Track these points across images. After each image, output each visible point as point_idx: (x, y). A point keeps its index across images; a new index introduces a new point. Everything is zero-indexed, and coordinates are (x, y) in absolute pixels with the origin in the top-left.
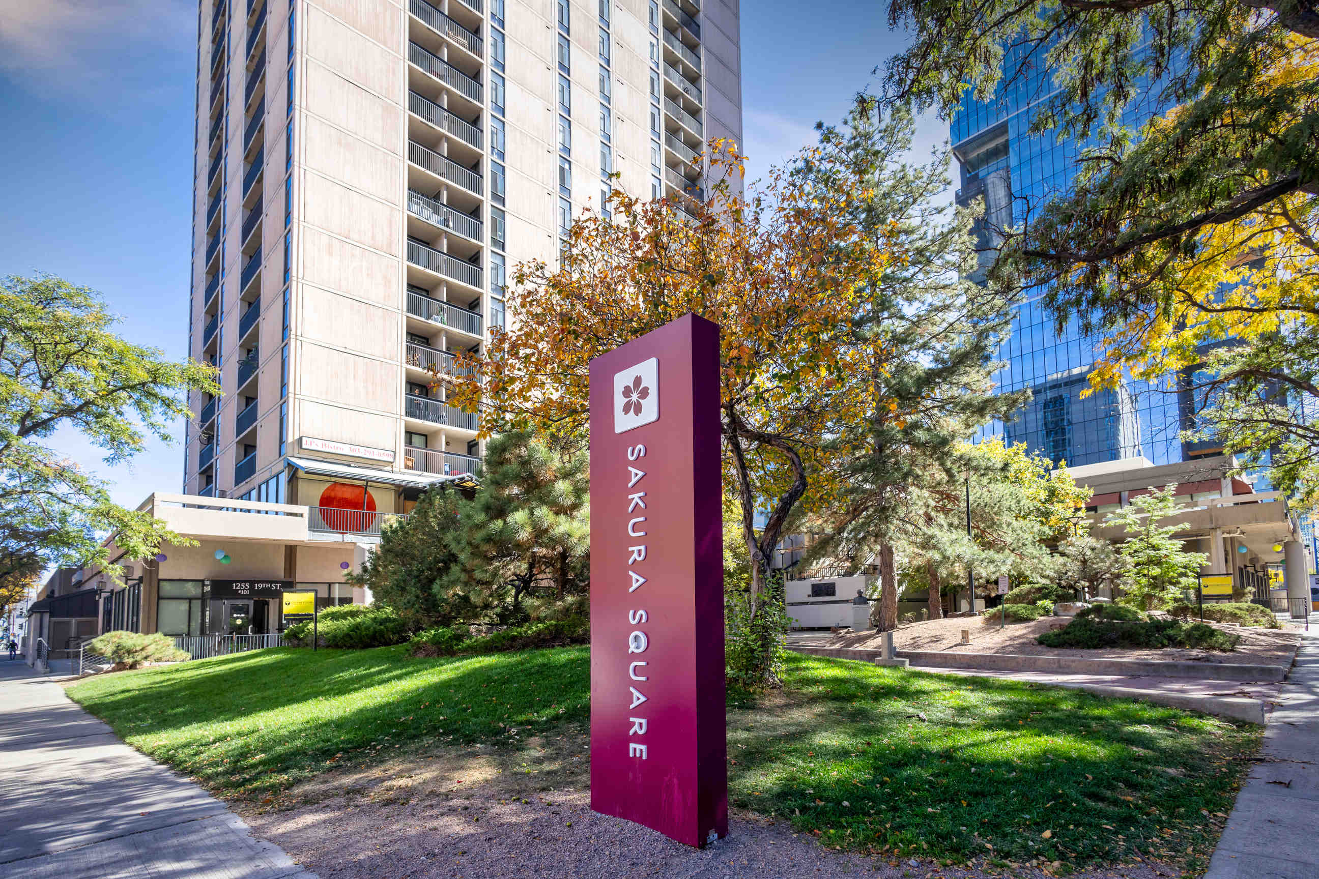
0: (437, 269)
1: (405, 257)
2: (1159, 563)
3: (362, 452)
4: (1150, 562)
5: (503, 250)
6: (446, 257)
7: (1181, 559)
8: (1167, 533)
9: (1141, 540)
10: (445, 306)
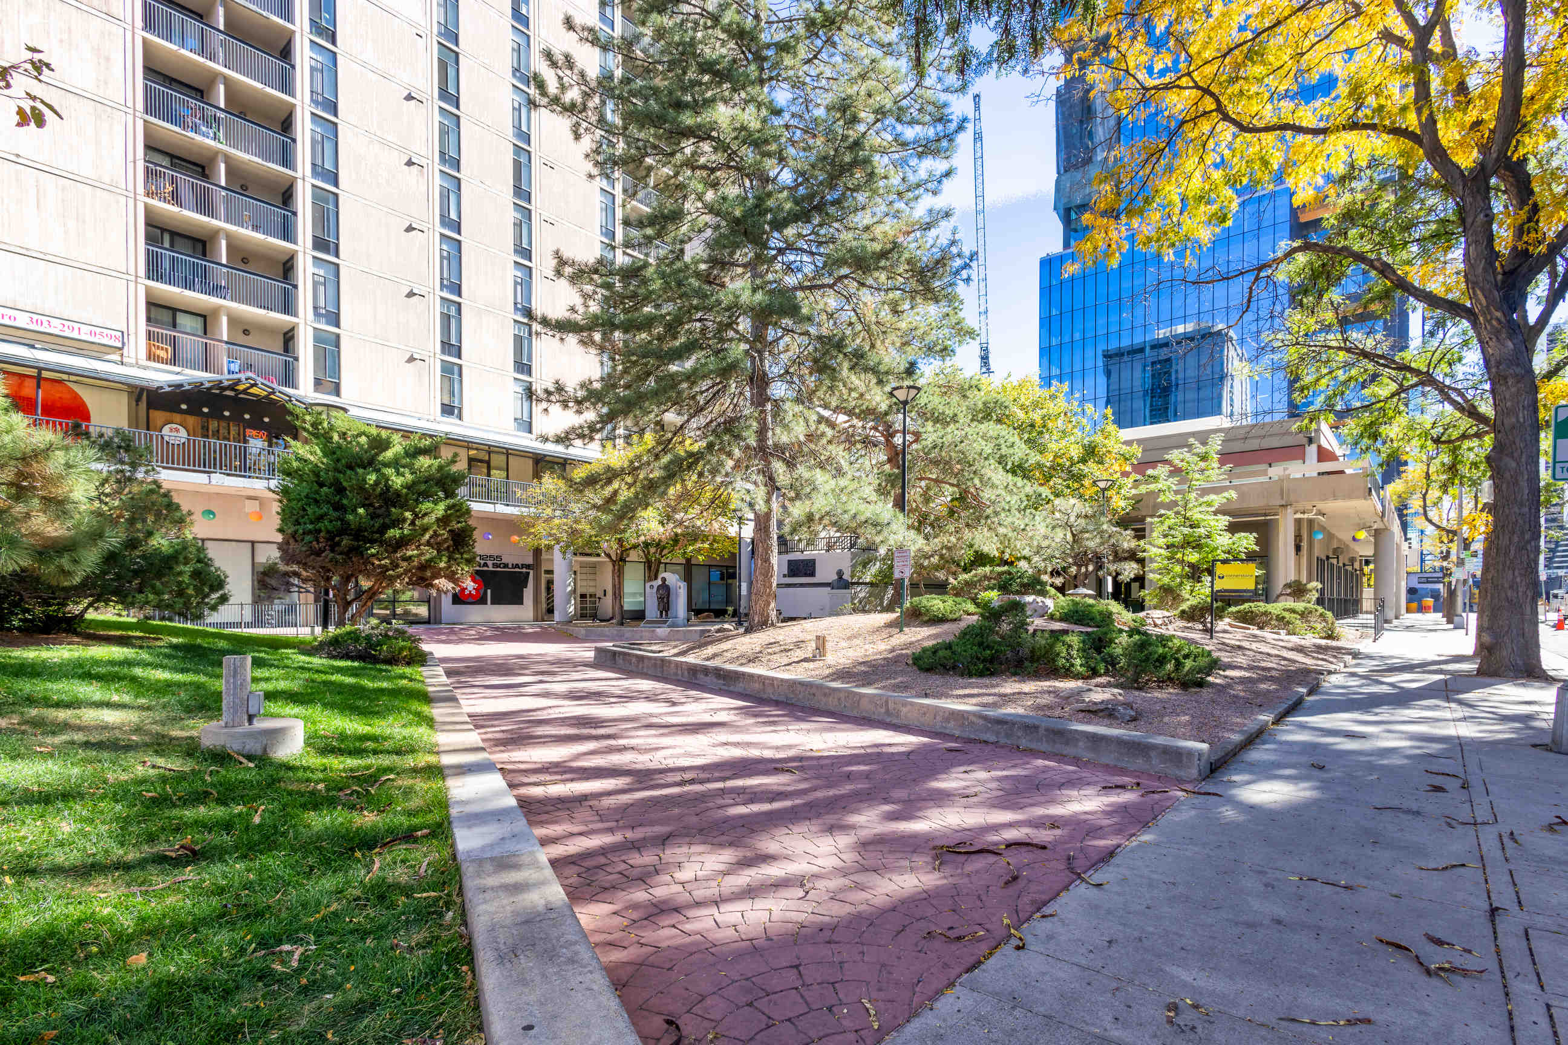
0: (212, 57)
1: (139, 23)
2: (1198, 546)
3: (56, 327)
4: (1186, 544)
5: (334, 43)
6: (222, 37)
7: (1224, 540)
8: (1209, 505)
9: (1177, 513)
10: (223, 115)
